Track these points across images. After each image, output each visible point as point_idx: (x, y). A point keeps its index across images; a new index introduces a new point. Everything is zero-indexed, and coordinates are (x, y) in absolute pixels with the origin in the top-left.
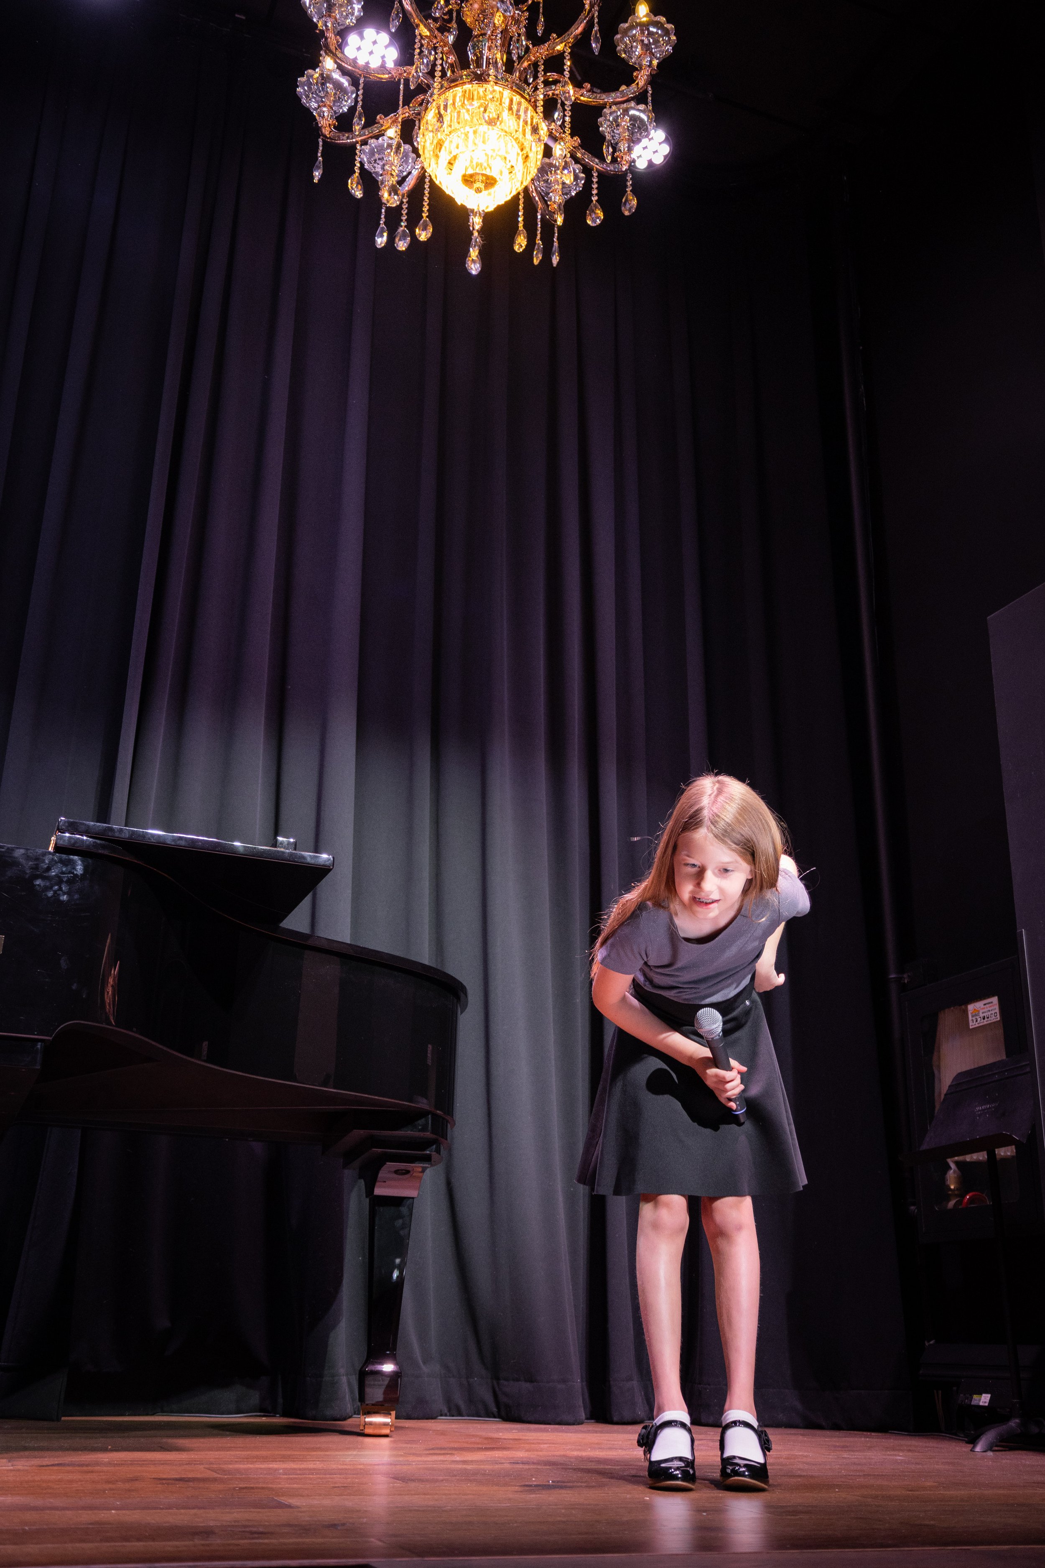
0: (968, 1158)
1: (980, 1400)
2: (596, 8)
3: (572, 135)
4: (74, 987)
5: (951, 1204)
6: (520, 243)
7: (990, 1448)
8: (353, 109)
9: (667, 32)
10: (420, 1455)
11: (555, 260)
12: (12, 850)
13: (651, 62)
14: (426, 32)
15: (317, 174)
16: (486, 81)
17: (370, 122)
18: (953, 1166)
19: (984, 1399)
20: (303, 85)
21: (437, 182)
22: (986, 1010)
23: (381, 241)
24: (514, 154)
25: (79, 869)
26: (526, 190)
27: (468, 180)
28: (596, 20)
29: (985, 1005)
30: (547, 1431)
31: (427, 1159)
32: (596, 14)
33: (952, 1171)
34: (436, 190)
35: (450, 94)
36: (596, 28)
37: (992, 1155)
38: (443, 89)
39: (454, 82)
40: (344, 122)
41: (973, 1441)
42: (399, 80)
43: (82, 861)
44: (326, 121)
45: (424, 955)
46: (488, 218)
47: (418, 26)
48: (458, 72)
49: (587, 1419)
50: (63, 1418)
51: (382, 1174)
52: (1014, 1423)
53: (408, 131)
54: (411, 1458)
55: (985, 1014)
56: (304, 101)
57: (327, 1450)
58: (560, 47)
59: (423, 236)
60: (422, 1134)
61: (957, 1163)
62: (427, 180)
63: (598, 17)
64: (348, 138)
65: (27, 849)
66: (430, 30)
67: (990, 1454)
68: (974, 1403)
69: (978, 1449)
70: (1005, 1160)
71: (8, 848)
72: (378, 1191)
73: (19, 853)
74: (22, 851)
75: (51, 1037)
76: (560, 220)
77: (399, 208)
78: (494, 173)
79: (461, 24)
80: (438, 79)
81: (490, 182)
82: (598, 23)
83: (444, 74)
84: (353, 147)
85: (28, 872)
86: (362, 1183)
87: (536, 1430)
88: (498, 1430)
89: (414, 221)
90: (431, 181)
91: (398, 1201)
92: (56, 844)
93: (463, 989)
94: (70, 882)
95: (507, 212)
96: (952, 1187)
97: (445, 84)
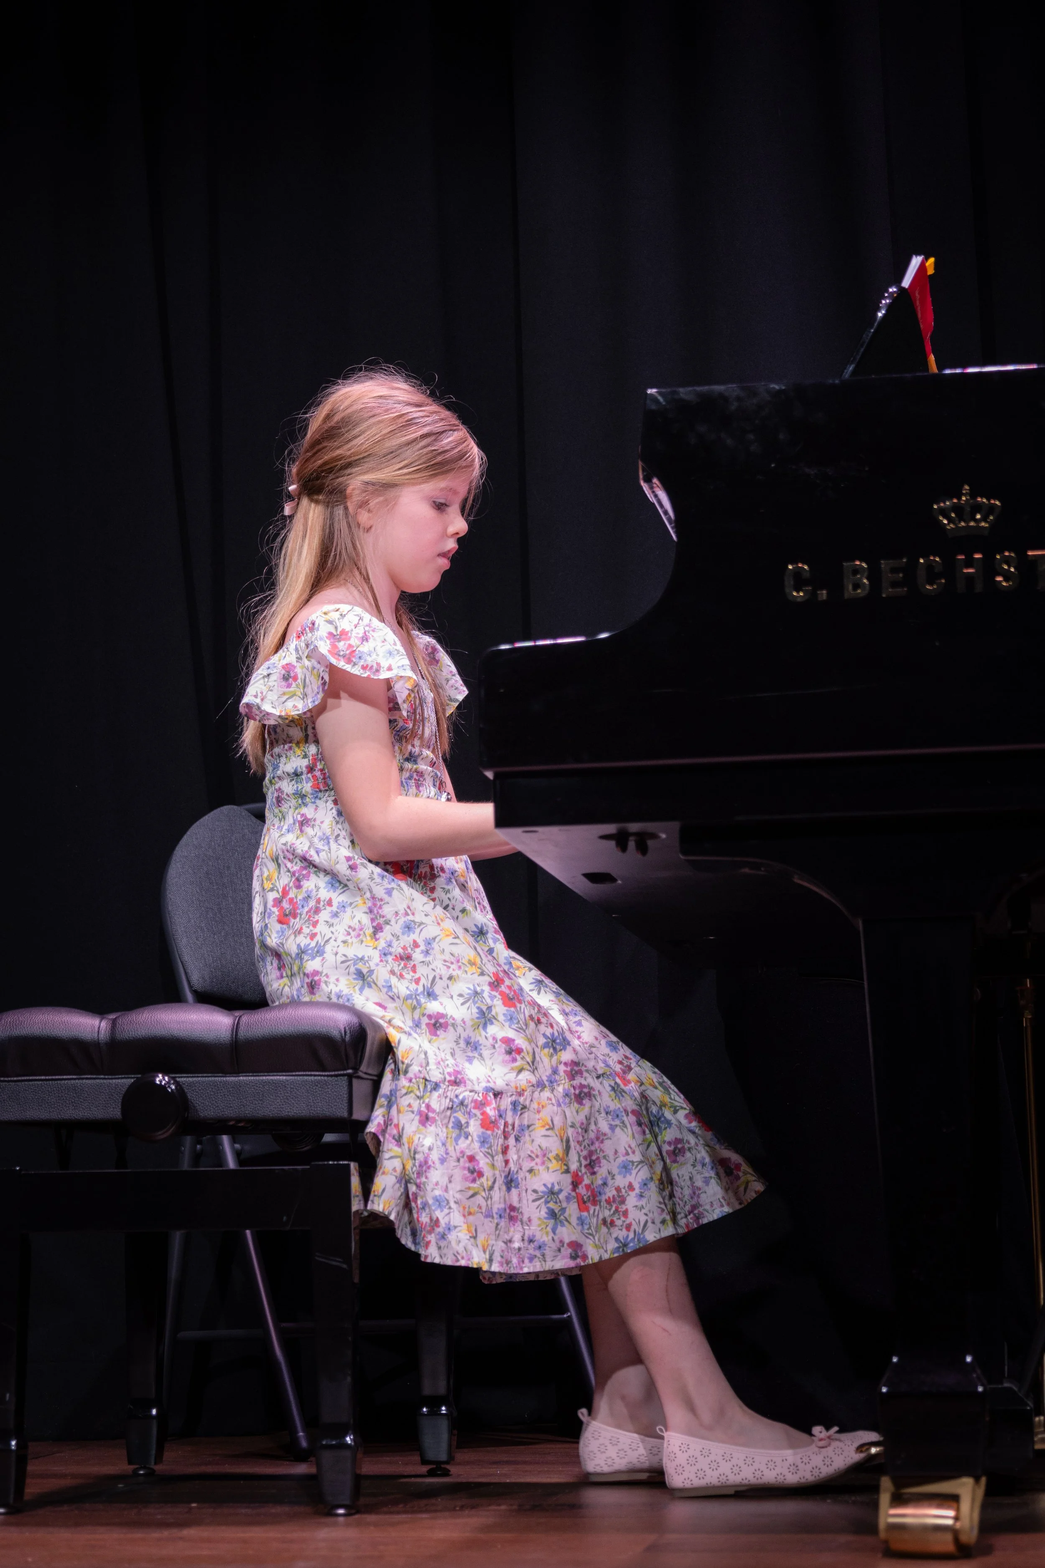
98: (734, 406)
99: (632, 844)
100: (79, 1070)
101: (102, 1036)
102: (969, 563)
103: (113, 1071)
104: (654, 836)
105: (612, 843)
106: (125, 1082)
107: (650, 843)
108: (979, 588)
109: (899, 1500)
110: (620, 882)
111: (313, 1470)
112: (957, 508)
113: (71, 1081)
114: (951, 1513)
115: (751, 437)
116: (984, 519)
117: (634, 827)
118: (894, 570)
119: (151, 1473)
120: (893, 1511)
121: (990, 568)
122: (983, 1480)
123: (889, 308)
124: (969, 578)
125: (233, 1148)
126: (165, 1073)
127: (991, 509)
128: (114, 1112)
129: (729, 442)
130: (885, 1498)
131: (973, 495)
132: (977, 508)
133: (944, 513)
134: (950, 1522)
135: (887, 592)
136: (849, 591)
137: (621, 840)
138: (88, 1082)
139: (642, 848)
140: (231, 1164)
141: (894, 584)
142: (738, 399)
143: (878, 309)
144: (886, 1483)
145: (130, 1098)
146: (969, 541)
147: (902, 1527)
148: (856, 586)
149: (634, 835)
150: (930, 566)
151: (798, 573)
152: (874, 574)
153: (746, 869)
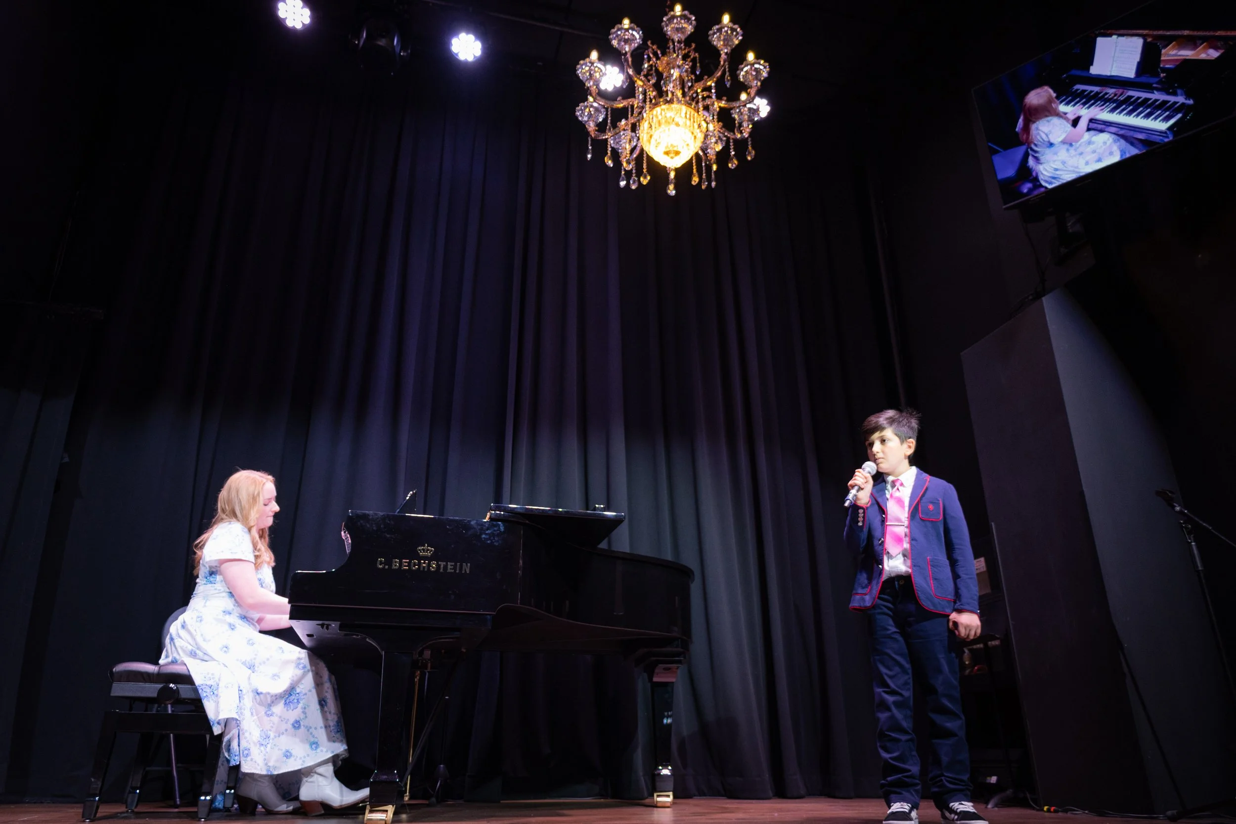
0: (975, 647)
1: (990, 780)
2: (727, 63)
3: (718, 121)
4: (505, 586)
5: (967, 672)
6: (695, 180)
7: (996, 805)
8: (605, 120)
9: (765, 67)
10: (688, 816)
11: (713, 184)
12: (470, 521)
13: (757, 83)
14: (640, 83)
15: (589, 156)
16: (672, 103)
17: (614, 126)
18: (966, 651)
19: (994, 779)
20: (579, 111)
21: (650, 155)
22: (978, 565)
23: (623, 183)
24: (689, 138)
25: (502, 529)
26: (697, 154)
27: (667, 153)
28: (727, 70)
29: (977, 562)
30: (752, 803)
31: (680, 662)
32: (727, 67)
33: (966, 654)
34: (650, 160)
35: (654, 112)
36: (727, 74)
37: (986, 645)
38: (652, 109)
39: (657, 105)
40: (602, 127)
41: (987, 803)
42: (628, 106)
43: (504, 525)
44: (591, 127)
45: (669, 556)
46: (677, 170)
47: (636, 81)
48: (658, 100)
49: (774, 796)
50: (502, 802)
51: (656, 671)
52: (1009, 792)
53: (634, 128)
54: (684, 818)
55: (977, 568)
56: (580, 119)
57: (642, 814)
58: (709, 83)
59: (645, 181)
60: (676, 649)
61: (970, 650)
62: (645, 155)
63: (729, 67)
64: (603, 136)
65: (477, 520)
66: (643, 81)
67: (996, 809)
68: (988, 781)
69: (990, 806)
70: (995, 647)
71: (468, 521)
72: (655, 679)
73: (473, 523)
74: (475, 522)
75: (494, 612)
76: (715, 167)
77: (632, 170)
78: (679, 149)
79: (657, 70)
80: (648, 103)
81: (677, 153)
82: (729, 71)
83: (651, 101)
84: (606, 140)
85: (478, 531)
86: (645, 675)
87: (747, 803)
88: (727, 803)
89: (639, 173)
90: (648, 155)
91: (665, 684)
92: (490, 517)
93: (692, 572)
94: (498, 535)
95: (688, 165)
96: (967, 663)
97: (651, 106)
98: (371, 517)
99: (325, 627)
100: (145, 681)
101: (155, 672)
102: (424, 563)
103: (156, 683)
104: (330, 625)
105: (320, 626)
106: (160, 686)
107: (330, 627)
108: (426, 570)
109: (371, 812)
110: (315, 637)
111: (196, 810)
112: (423, 550)
113: (142, 684)
114: (385, 815)
115: (374, 525)
116: (430, 553)
117: (326, 622)
119: (133, 811)
120: (369, 815)
121: (429, 565)
122: (395, 806)
123: (410, 497)
124: (424, 567)
125: (171, 709)
126: (173, 684)
127: (432, 551)
128: (155, 695)
129: (368, 526)
130: (367, 811)
131: (428, 547)
132: (428, 550)
133: (420, 550)
134: (384, 818)
136: (394, 567)
137: (322, 625)
138: (147, 685)
139: (327, 628)
140: (170, 712)
142: (372, 516)
143: (407, 497)
144: (368, 807)
145: (161, 691)
146: (425, 558)
147: (371, 820)
148: (395, 566)
149: (326, 624)
150: (415, 563)
151: (381, 561)
152: (401, 564)
153: (354, 636)
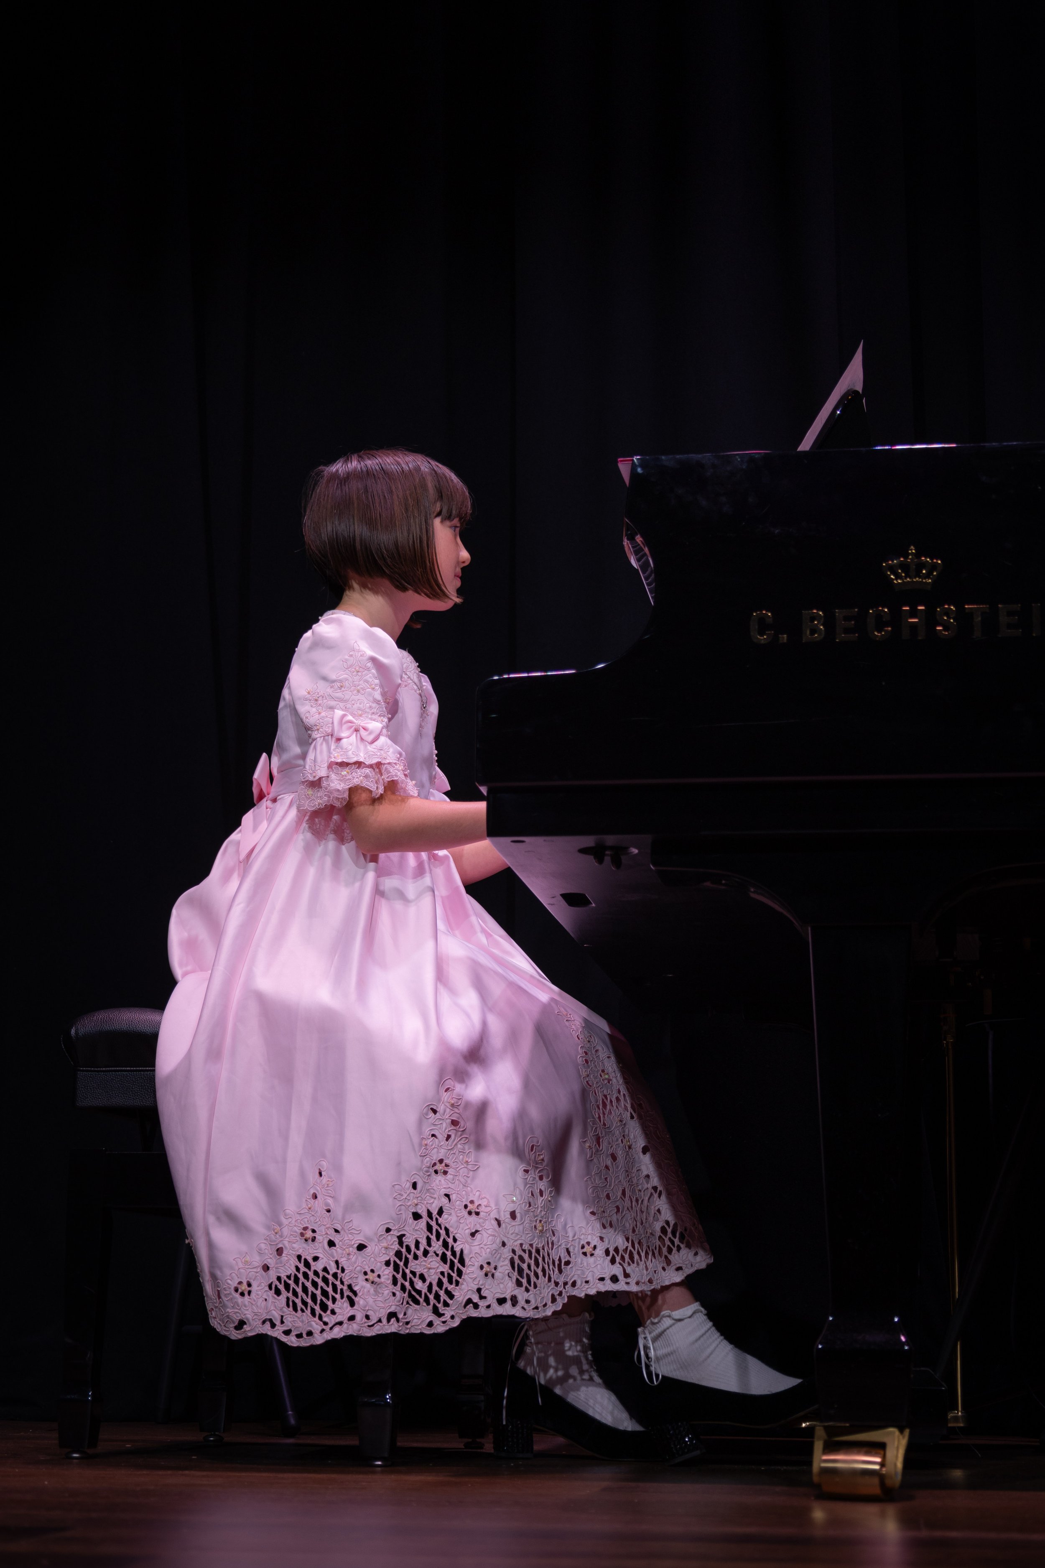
98: (709, 473)
99: (608, 858)
102: (914, 613)
105: (591, 858)
107: (624, 858)
108: (922, 635)
109: (832, 1447)
110: (593, 903)
112: (905, 567)
114: (878, 1460)
115: (723, 499)
116: (928, 575)
117: (611, 840)
118: (846, 618)
120: (825, 1457)
121: (931, 618)
122: (908, 1429)
124: (913, 626)
127: (934, 567)
129: (703, 504)
130: (818, 1446)
131: (919, 554)
132: (923, 565)
133: (892, 569)
134: (876, 1467)
135: (841, 637)
136: (807, 636)
137: (597, 852)
139: (617, 862)
141: (847, 631)
142: (714, 466)
144: (820, 1435)
146: (913, 595)
147: (834, 1471)
148: (813, 631)
149: (611, 848)
150: (879, 616)
151: (762, 620)
152: (829, 622)
153: (708, 884)
